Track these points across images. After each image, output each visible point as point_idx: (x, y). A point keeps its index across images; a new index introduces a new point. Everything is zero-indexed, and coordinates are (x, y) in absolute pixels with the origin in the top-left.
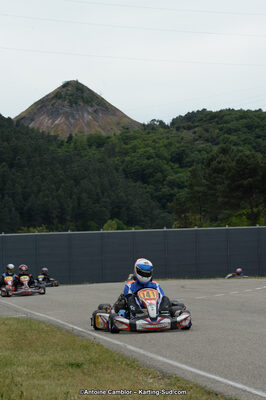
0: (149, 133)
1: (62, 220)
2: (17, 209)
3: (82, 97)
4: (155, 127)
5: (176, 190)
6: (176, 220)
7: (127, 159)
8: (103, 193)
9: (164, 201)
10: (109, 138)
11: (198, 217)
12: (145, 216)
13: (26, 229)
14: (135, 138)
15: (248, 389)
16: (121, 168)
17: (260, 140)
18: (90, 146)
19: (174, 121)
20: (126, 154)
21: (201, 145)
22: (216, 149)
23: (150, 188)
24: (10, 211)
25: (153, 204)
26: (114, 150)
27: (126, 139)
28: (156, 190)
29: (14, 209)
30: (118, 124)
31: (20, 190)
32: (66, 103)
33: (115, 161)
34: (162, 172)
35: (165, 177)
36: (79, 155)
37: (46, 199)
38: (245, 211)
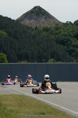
0: (65, 26)
1: (33, 58)
2: (16, 54)
3: (41, 13)
4: (68, 24)
5: (75, 48)
6: (75, 59)
7: (57, 36)
8: (48, 49)
10: (50, 28)
12: (63, 58)
13: (19, 61)
14: (60, 28)
16: (55, 39)
18: (44, 31)
19: (75, 22)
20: (57, 34)
23: (65, 47)
24: (13, 54)
25: (66, 53)
26: (52, 32)
27: (57, 29)
28: (68, 48)
29: (15, 54)
30: (54, 23)
31: (17, 47)
32: (35, 14)
33: (52, 37)
34: (70, 41)
35: (71, 43)
36: (39, 34)
37: (27, 51)
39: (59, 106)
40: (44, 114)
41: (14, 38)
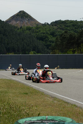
0: (44, 26)
1: (18, 51)
3: (25, 16)
4: (46, 25)
5: (52, 43)
6: (51, 52)
7: (38, 34)
8: (30, 44)
9: (48, 46)
10: (32, 27)
11: (58, 51)
12: (42, 51)
14: (40, 28)
15: (77, 102)
16: (36, 36)
17: (76, 29)
18: (27, 30)
19: (52, 23)
20: (37, 32)
21: (59, 30)
22: (63, 31)
23: (44, 42)
24: (3, 48)
25: (45, 47)
26: (34, 31)
27: (37, 28)
28: (46, 43)
29: (4, 47)
30: (35, 24)
31: (6, 42)
32: (20, 17)
33: (34, 34)
34: (47, 38)
35: (48, 39)
36: (23, 32)
37: (14, 45)
38: (71, 50)
39: (39, 87)
40: (27, 94)
41: (4, 36)
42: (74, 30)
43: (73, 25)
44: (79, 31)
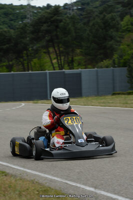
38: (5, 64)
42: (9, 24)
43: (6, 14)
44: (17, 27)
